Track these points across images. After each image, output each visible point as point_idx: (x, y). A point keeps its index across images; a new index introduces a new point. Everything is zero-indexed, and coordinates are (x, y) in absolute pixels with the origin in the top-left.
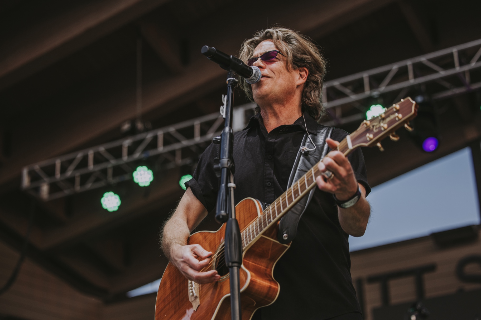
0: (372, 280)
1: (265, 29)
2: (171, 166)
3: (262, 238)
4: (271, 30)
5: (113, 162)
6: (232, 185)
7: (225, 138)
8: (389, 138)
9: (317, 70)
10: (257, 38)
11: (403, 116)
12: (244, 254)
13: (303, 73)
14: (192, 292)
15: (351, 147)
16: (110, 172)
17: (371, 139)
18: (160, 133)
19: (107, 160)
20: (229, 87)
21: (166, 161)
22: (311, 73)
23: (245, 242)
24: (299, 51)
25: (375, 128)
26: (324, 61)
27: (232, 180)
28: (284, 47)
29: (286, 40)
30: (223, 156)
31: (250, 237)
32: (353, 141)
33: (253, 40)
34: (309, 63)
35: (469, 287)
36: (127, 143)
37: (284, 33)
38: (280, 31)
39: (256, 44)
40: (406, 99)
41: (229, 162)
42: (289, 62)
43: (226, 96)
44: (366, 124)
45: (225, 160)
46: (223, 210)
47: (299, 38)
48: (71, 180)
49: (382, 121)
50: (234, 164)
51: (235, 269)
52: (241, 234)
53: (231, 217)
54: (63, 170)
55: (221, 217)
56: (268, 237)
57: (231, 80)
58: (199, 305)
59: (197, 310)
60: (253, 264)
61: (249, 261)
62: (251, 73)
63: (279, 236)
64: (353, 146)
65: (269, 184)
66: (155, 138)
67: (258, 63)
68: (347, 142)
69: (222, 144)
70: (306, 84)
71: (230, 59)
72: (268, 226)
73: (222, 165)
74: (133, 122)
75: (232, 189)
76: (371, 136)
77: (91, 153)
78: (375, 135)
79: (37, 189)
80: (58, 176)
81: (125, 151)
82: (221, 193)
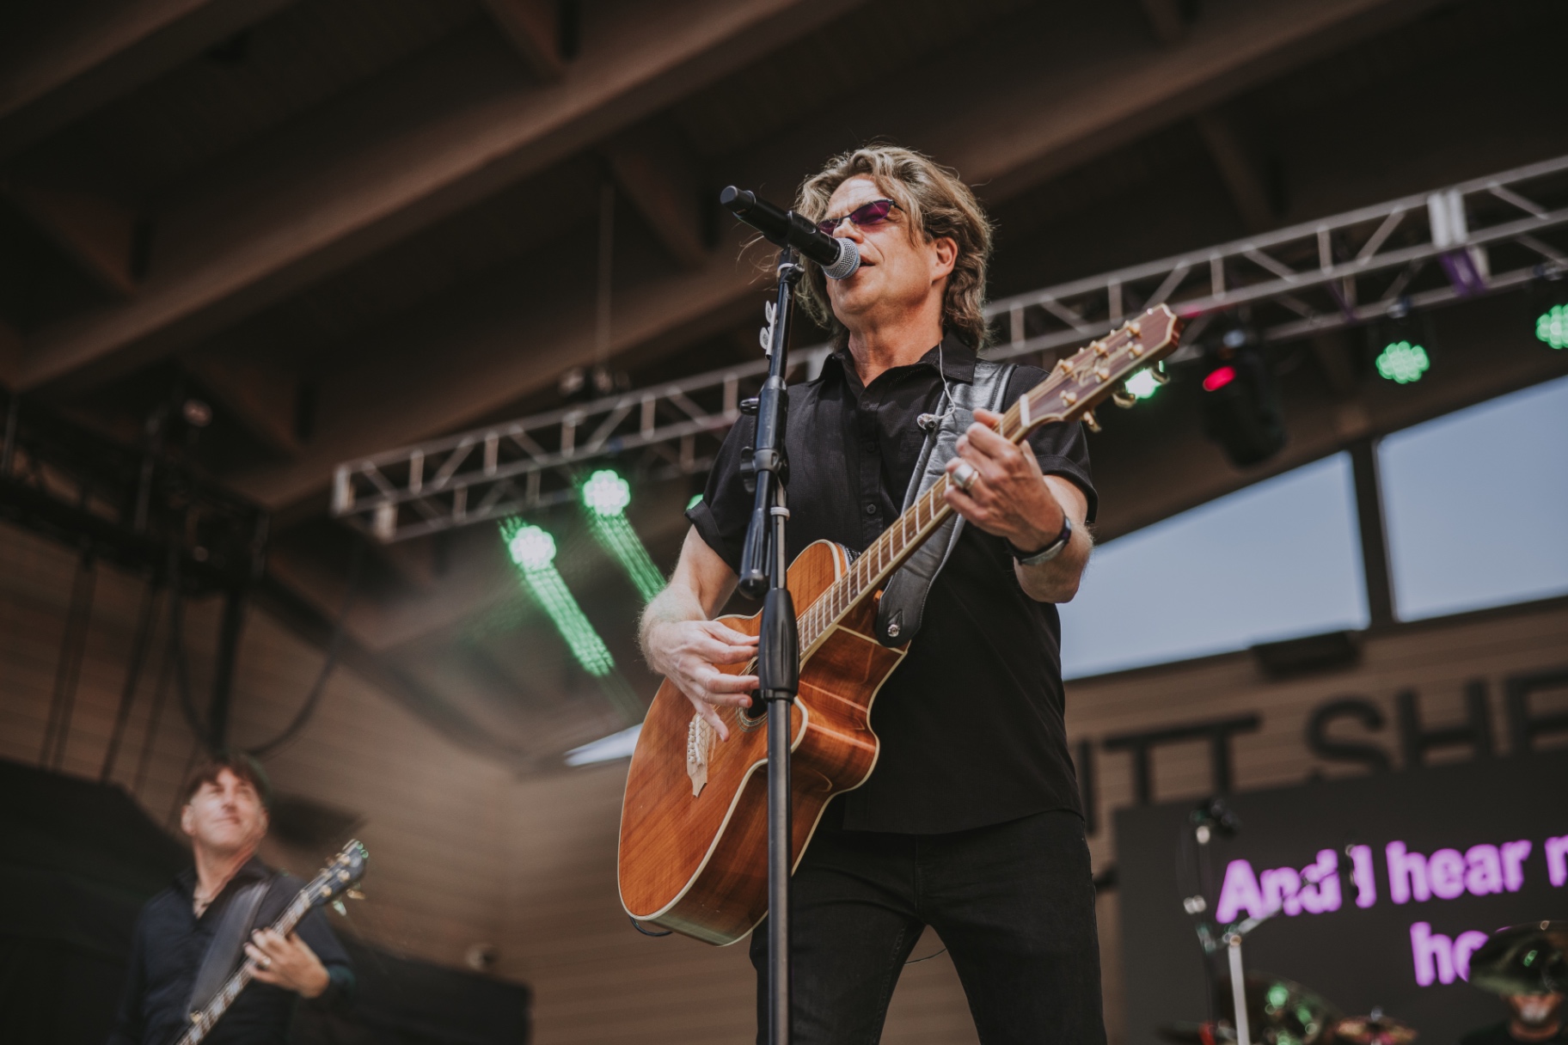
0: (1114, 743)
1: (852, 151)
2: (669, 473)
3: (838, 630)
4: (865, 152)
5: (541, 461)
6: (781, 510)
7: (769, 402)
8: (1111, 399)
9: (975, 245)
10: (833, 172)
11: (1146, 349)
12: (802, 665)
13: (946, 251)
14: (694, 755)
15: (1026, 422)
16: (534, 483)
17: (1072, 404)
18: (648, 399)
19: (526, 456)
20: (784, 283)
21: (660, 463)
22: (964, 251)
23: (803, 641)
24: (934, 199)
25: (1082, 376)
26: (988, 225)
27: (781, 500)
28: (900, 191)
29: (903, 174)
30: (762, 443)
31: (813, 629)
32: (1034, 407)
33: (826, 178)
34: (958, 227)
35: (1336, 769)
36: (573, 418)
37: (897, 157)
38: (886, 153)
39: (832, 185)
40: (1157, 308)
41: (774, 458)
42: (914, 225)
43: (775, 305)
44: (1065, 369)
45: (766, 454)
46: (757, 568)
47: (933, 170)
48: (445, 499)
49: (1098, 360)
50: (787, 462)
51: (781, 705)
52: (798, 623)
53: (777, 586)
54: (429, 474)
55: (751, 584)
56: (854, 629)
57: (787, 268)
58: (705, 784)
59: (699, 795)
60: (823, 691)
61: (814, 684)
62: (835, 253)
63: (878, 628)
64: (1031, 419)
65: (871, 508)
66: (637, 410)
67: (846, 230)
68: (1019, 411)
69: (761, 414)
70: (953, 277)
71: (788, 220)
72: (852, 603)
73: (759, 463)
74: (588, 373)
75: (781, 521)
76: (1072, 396)
77: (491, 438)
78: (1080, 394)
79: (368, 516)
80: (416, 487)
81: (568, 437)
82: (755, 529)
